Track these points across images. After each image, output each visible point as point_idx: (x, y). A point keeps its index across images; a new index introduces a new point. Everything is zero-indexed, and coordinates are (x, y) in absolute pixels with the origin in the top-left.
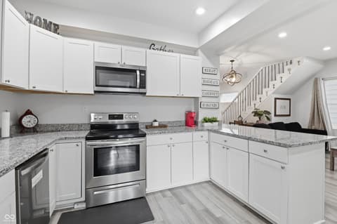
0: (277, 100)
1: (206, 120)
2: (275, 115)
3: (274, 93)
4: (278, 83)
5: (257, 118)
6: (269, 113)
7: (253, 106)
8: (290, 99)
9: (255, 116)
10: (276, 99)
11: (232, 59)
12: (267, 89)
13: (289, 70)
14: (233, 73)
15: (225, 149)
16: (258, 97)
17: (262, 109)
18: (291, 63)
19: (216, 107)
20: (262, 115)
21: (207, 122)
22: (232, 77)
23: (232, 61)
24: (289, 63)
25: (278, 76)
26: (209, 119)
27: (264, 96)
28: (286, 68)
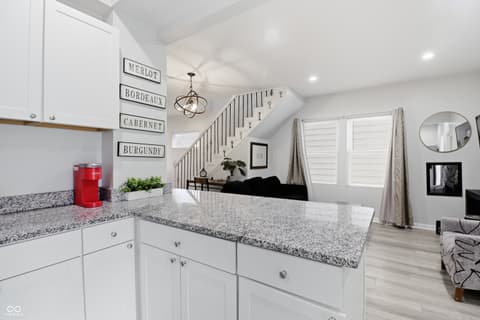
0: (254, 146)
1: (132, 187)
2: (252, 168)
3: (250, 135)
4: (254, 121)
5: (228, 173)
6: (243, 164)
7: (221, 153)
8: (266, 145)
9: (225, 169)
10: (252, 144)
11: (191, 71)
12: (241, 129)
13: (269, 103)
14: (192, 97)
15: (177, 264)
16: (229, 139)
17: (234, 159)
18: (271, 94)
19: (158, 154)
20: (234, 167)
21: (134, 189)
22: (191, 102)
23: (192, 75)
24: (269, 93)
25: (256, 111)
26: (140, 184)
27: (237, 140)
28: (265, 99)
